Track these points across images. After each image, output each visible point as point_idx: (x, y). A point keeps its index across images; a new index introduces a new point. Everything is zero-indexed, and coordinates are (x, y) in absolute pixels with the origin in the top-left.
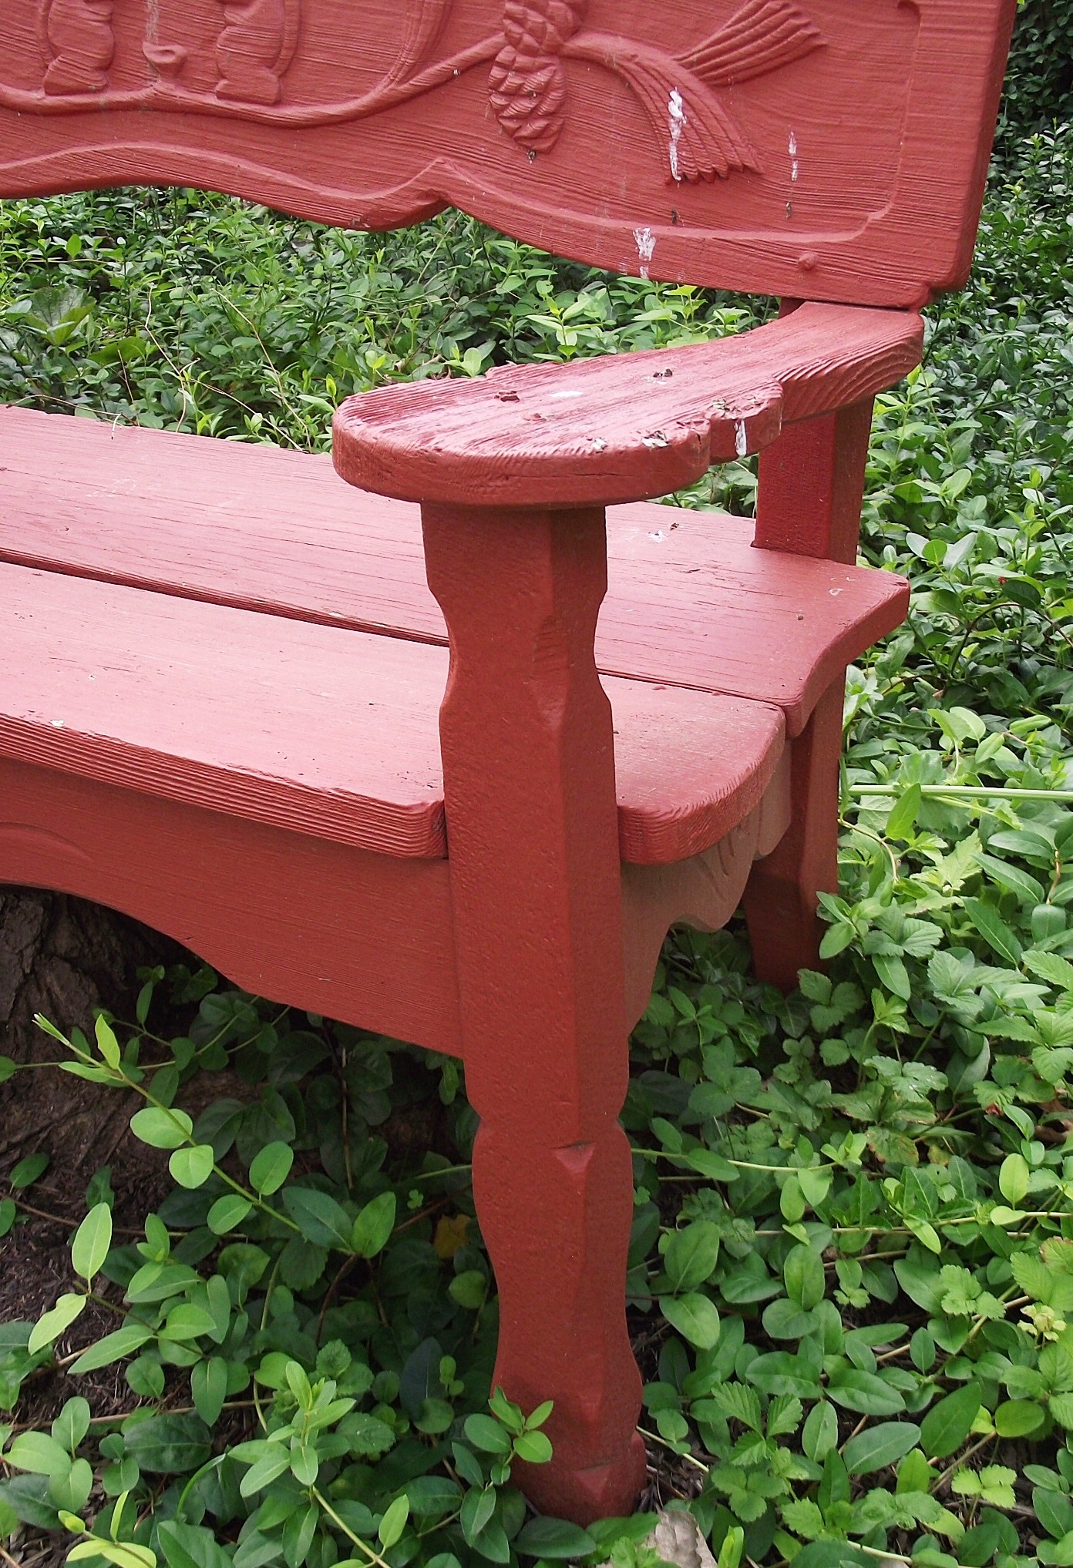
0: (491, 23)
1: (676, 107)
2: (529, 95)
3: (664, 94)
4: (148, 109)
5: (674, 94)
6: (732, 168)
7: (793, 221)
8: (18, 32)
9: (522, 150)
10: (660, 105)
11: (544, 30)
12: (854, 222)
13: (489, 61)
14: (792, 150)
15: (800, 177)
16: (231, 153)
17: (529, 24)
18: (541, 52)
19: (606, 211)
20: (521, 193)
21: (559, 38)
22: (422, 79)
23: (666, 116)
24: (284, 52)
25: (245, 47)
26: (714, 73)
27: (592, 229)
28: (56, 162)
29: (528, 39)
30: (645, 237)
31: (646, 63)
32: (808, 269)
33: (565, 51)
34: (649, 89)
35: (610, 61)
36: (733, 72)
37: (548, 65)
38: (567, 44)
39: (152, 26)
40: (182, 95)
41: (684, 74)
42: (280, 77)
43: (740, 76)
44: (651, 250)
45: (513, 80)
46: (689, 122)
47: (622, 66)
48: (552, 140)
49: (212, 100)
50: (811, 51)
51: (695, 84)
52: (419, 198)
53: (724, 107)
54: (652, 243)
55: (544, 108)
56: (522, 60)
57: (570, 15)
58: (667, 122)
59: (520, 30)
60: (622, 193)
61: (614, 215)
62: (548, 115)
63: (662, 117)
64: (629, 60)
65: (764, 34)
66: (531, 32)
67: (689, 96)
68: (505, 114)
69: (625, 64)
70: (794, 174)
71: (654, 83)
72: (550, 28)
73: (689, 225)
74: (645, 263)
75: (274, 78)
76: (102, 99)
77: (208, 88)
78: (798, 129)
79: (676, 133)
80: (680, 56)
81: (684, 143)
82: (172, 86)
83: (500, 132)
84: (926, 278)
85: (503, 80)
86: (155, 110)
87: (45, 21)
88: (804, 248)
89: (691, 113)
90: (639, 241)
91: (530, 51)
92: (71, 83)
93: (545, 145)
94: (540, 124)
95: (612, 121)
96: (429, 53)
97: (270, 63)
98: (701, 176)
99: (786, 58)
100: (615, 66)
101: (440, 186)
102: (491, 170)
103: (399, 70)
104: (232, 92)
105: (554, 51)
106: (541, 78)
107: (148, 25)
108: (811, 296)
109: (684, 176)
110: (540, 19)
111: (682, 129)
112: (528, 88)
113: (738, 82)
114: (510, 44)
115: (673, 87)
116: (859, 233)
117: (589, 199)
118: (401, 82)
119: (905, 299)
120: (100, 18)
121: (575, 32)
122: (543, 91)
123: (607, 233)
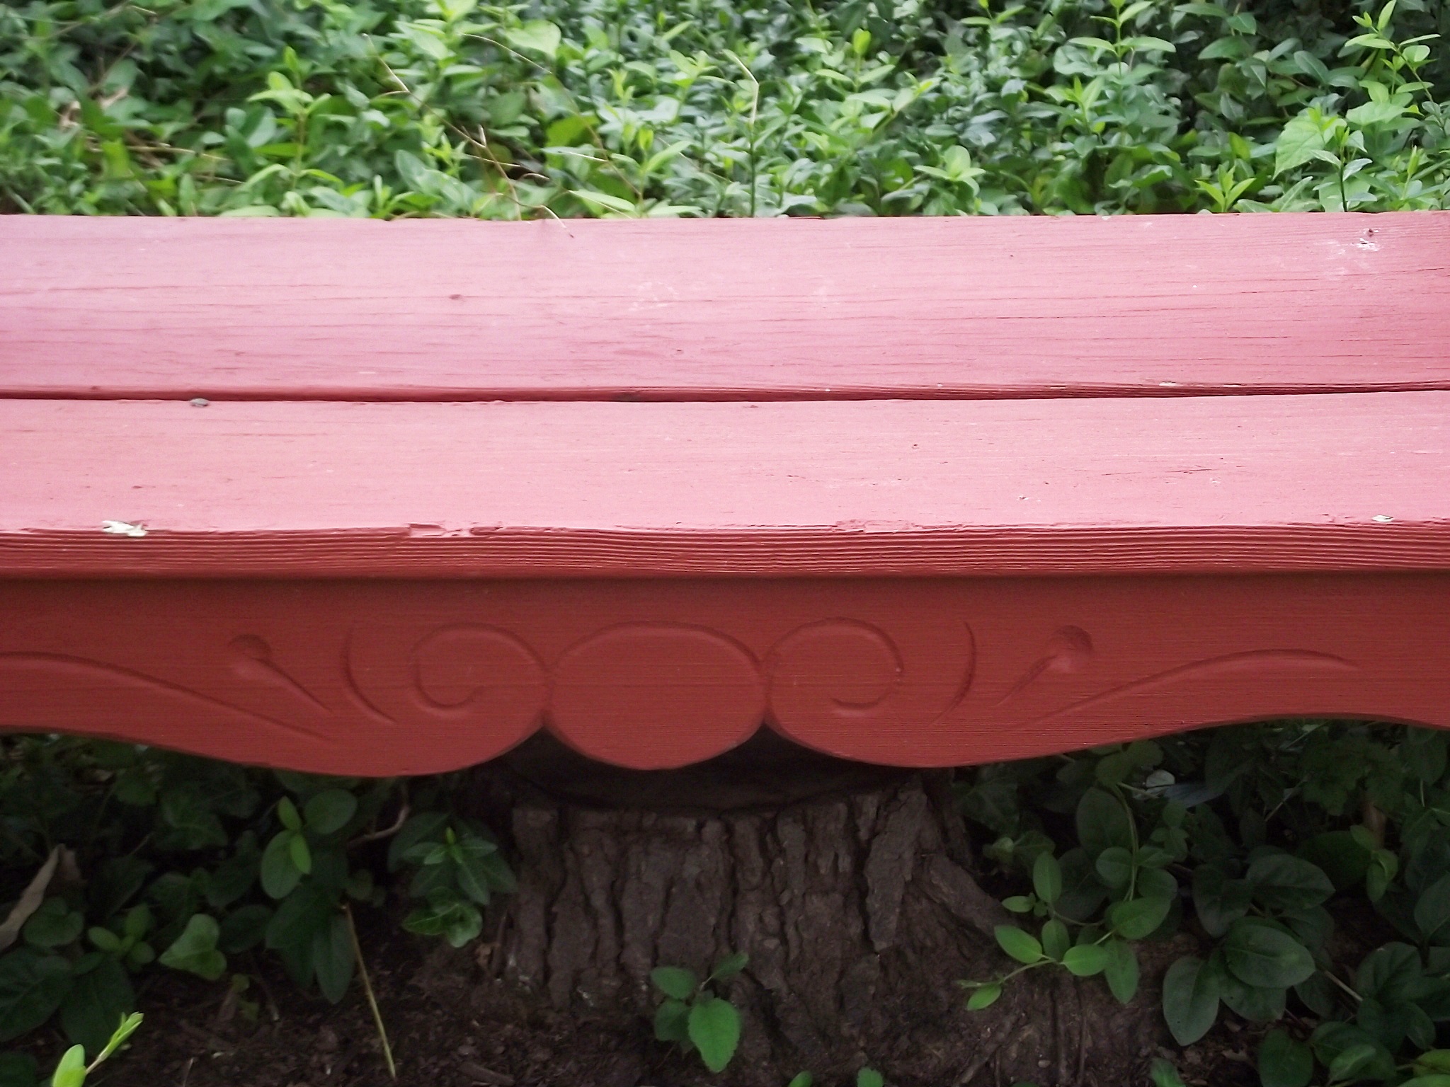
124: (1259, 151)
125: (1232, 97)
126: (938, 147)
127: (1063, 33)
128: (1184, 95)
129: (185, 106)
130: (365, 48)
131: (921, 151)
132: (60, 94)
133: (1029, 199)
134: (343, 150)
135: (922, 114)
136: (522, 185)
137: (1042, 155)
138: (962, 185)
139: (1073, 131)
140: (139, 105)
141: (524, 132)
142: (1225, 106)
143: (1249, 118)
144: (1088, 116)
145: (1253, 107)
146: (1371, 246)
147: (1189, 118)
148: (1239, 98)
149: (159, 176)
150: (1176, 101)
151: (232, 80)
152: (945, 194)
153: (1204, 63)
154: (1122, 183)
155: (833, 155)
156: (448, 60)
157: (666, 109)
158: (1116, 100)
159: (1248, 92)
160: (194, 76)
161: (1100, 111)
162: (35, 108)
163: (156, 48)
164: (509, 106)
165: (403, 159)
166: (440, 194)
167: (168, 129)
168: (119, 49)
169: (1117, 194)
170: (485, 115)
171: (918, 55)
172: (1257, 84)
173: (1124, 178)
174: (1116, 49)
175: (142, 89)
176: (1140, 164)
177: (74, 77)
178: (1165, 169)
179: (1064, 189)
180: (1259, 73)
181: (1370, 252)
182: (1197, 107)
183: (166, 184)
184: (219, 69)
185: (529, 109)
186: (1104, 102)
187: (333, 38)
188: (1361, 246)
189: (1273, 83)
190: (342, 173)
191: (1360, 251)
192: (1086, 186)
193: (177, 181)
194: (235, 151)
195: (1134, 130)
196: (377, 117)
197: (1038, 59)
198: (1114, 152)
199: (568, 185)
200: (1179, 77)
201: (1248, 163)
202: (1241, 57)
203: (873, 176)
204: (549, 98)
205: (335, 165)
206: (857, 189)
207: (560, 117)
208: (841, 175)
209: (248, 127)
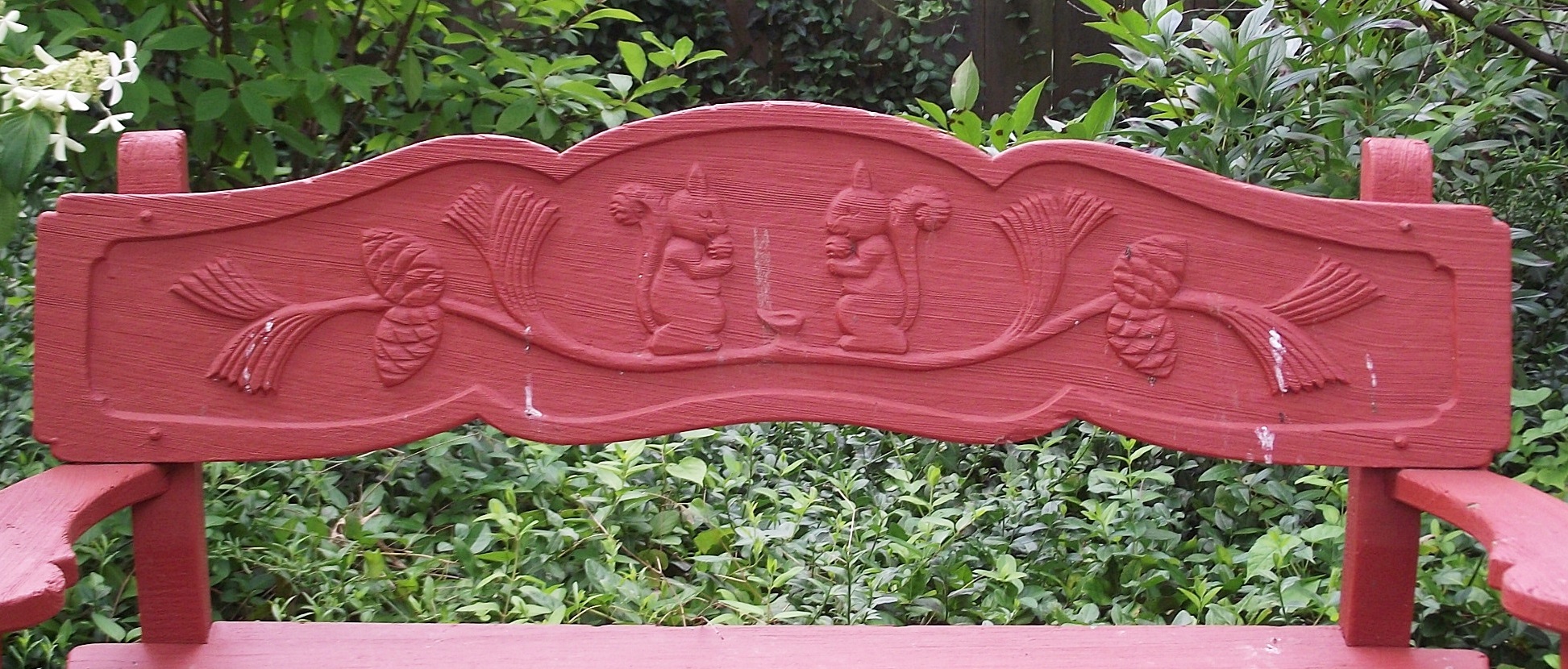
0: (1102, 286)
1: (1275, 340)
2: (1147, 337)
3: (1264, 333)
4: (771, 362)
5: (1272, 332)
6: (1327, 381)
7: (1377, 416)
8: (612, 305)
9: (1141, 376)
10: (1262, 340)
11: (1154, 291)
12: (1426, 413)
13: (1106, 313)
14: (1370, 366)
15: (1378, 384)
16: (861, 393)
17: (1140, 287)
18: (1152, 306)
19: (1223, 417)
20: (1149, 408)
21: (1167, 296)
22: (1045, 329)
23: (1269, 348)
24: (908, 312)
25: (871, 310)
26: (1300, 317)
27: (1219, 431)
28: (675, 410)
29: (1140, 297)
30: (1265, 434)
31: (1244, 311)
32: (1400, 447)
33: (1172, 304)
34: (1252, 330)
35: (1215, 311)
36: (1317, 316)
37: (1158, 315)
38: (1173, 299)
39: (764, 295)
40: (805, 350)
41: (1275, 318)
42: (905, 331)
43: (1323, 317)
44: (1272, 442)
45: (1129, 327)
46: (1288, 351)
47: (1226, 314)
48: (1171, 368)
49: (840, 353)
50: (1373, 299)
51: (1286, 324)
52: (1059, 417)
53: (1312, 338)
54: (1271, 438)
55: (1162, 346)
56: (1136, 313)
57: (1174, 280)
58: (1270, 352)
59: (1133, 291)
60: (1236, 403)
61: (1229, 418)
62: (1165, 350)
63: (1266, 348)
64: (1231, 310)
65: (1338, 290)
66: (1143, 292)
67: (1282, 332)
68: (1127, 351)
69: (1228, 313)
70: (1374, 383)
71: (1256, 326)
72: (1159, 289)
73: (1295, 422)
74: (1268, 452)
75: (901, 333)
76: (721, 356)
77: (831, 343)
78: (1371, 352)
79: (1279, 359)
80: (1270, 305)
81: (1286, 364)
82: (795, 343)
83: (1120, 364)
84: (1491, 446)
85: (1121, 328)
86: (776, 362)
87: (647, 295)
88: (1396, 432)
89: (1289, 345)
90: (1260, 437)
91: (1141, 306)
92: (681, 346)
93: (1166, 372)
94: (1159, 358)
95: (1219, 353)
96: (1048, 311)
97: (896, 322)
98: (1303, 388)
99: (1355, 305)
100: (1220, 315)
101: (1079, 408)
102: (1116, 393)
103: (1026, 322)
104: (861, 345)
105: (1163, 305)
106: (1156, 324)
107: (759, 296)
108: (1407, 465)
109: (1290, 389)
110: (1149, 283)
111: (1284, 357)
112: (1144, 333)
113: (1320, 322)
114: (1123, 300)
115: (1271, 328)
116: (1435, 420)
117: (1208, 409)
118: (1028, 332)
119: (1478, 462)
120: (711, 292)
121: (1177, 291)
122: (1159, 334)
123: (1233, 433)
124: (1240, 557)
125: (1224, 512)
126: (993, 552)
127: (1095, 458)
128: (1188, 509)
129: (419, 518)
130: (555, 474)
131: (981, 555)
132: (330, 513)
133: (1063, 593)
134: (544, 558)
135: (985, 525)
136: (677, 583)
137: (1075, 558)
138: (1010, 584)
139: (1097, 541)
140: (387, 520)
141: (678, 541)
142: (1219, 519)
143: (1238, 529)
144: (1107, 530)
145: (1240, 522)
146: (1275, 650)
147: (1191, 527)
148: (1229, 513)
149: (405, 577)
150: (1181, 515)
151: (455, 499)
152: (997, 590)
153: (1204, 485)
154: (1132, 583)
155: (913, 561)
156: (624, 490)
157: (784, 529)
158: (1129, 519)
159: (1235, 509)
160: (426, 495)
161: (1118, 527)
162: (312, 524)
163: (399, 474)
164: (667, 521)
165: (590, 564)
166: (617, 592)
167: (411, 539)
168: (371, 475)
169: (1130, 591)
170: (649, 528)
171: (984, 471)
172: (1242, 503)
173: (1135, 580)
174: (1128, 479)
175: (388, 506)
176: (1148, 568)
177: (337, 497)
178: (1164, 574)
179: (1089, 586)
180: (1245, 493)
181: (1272, 655)
182: (1200, 518)
183: (412, 583)
184: (445, 490)
185: (682, 522)
186: (1120, 520)
187: (533, 468)
188: (1268, 650)
189: (1257, 501)
190: (541, 575)
191: (1267, 653)
192: (1107, 584)
193: (420, 581)
194: (460, 556)
195: (1145, 541)
196: (569, 532)
197: (1076, 479)
198: (1127, 559)
199: (711, 584)
200: (1185, 495)
201: (1231, 568)
202: (1231, 480)
203: (941, 578)
204: (696, 514)
205: (535, 568)
206: (932, 585)
207: (704, 527)
208: (918, 576)
209: (472, 536)
